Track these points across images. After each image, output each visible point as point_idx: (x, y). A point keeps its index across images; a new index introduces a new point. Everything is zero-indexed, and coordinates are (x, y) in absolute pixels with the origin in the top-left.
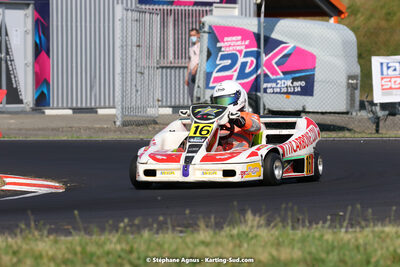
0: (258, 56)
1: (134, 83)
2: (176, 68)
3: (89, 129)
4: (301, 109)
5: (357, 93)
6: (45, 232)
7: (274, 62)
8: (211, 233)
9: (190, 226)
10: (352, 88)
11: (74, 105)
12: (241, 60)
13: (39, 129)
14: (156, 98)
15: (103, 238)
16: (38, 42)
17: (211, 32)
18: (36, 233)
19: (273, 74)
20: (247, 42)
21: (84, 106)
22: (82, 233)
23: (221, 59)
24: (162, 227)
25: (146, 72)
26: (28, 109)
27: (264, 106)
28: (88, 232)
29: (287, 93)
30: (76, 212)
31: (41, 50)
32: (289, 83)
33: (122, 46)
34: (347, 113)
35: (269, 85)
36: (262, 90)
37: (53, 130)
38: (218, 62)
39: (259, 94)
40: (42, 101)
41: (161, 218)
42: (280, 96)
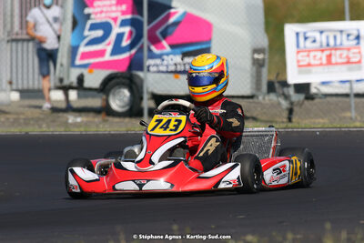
2: (23, 40)
5: (265, 71)
10: (258, 64)
12: (116, 30)
19: (157, 48)
20: (124, 7)
23: (90, 29)
27: (148, 89)
29: (176, 72)
32: (178, 59)
34: (251, 97)
36: (145, 68)
39: (141, 74)
42: (163, 76)
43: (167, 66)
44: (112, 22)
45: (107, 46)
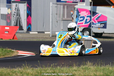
0: (90, 17)
1: (55, 24)
2: (67, 20)
3: (42, 38)
4: (103, 32)
6: (30, 67)
7: (95, 19)
8: (77, 67)
9: (71, 65)
11: (38, 31)
12: (86, 18)
13: (28, 38)
14: (61, 29)
15: (46, 69)
16: (28, 13)
17: (77, 10)
18: (27, 67)
19: (95, 22)
20: (88, 13)
21: (41, 31)
22: (40, 67)
23: (80, 18)
24: (63, 66)
25: (59, 21)
26: (25, 32)
27: (92, 31)
28: (42, 67)
29: (99, 28)
30: (39, 61)
31: (29, 15)
32: (99, 25)
33: (52, 14)
35: (94, 25)
36: (92, 27)
37: (32, 38)
38: (79, 19)
39: (91, 28)
40: (29, 30)
41: (63, 63)
42: (97, 28)
43: (97, 26)
44: (85, 16)
45: (84, 22)
